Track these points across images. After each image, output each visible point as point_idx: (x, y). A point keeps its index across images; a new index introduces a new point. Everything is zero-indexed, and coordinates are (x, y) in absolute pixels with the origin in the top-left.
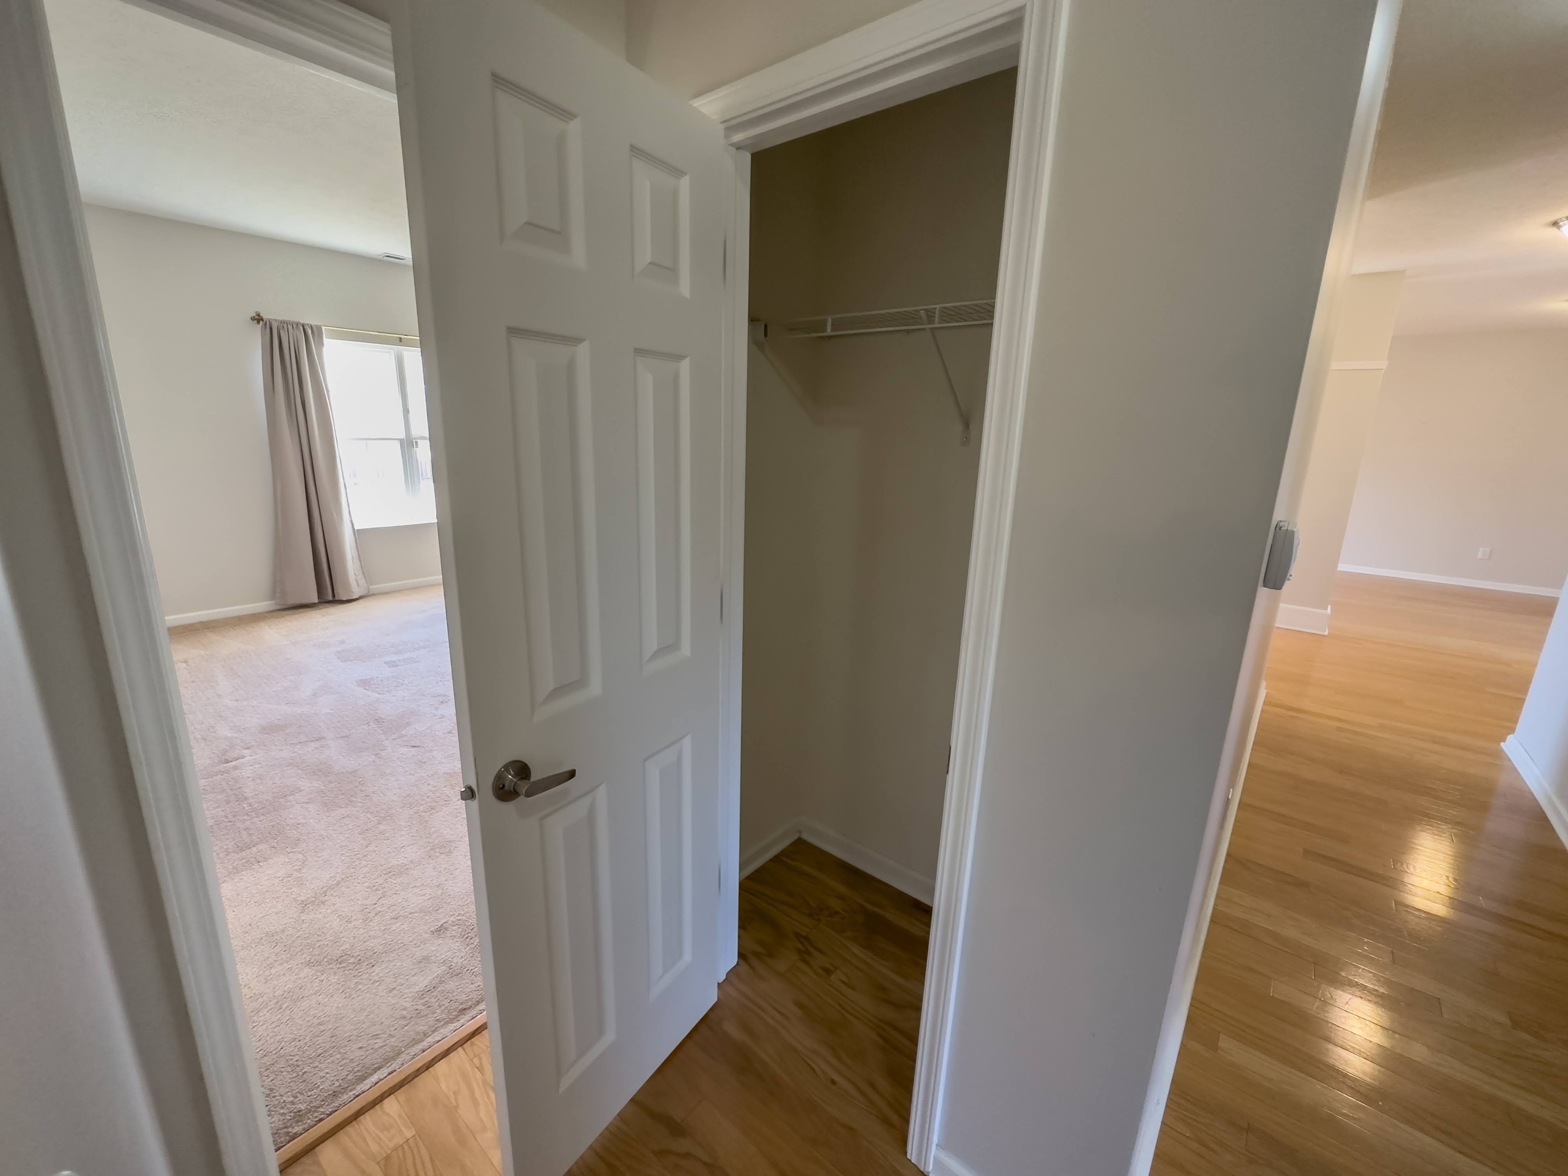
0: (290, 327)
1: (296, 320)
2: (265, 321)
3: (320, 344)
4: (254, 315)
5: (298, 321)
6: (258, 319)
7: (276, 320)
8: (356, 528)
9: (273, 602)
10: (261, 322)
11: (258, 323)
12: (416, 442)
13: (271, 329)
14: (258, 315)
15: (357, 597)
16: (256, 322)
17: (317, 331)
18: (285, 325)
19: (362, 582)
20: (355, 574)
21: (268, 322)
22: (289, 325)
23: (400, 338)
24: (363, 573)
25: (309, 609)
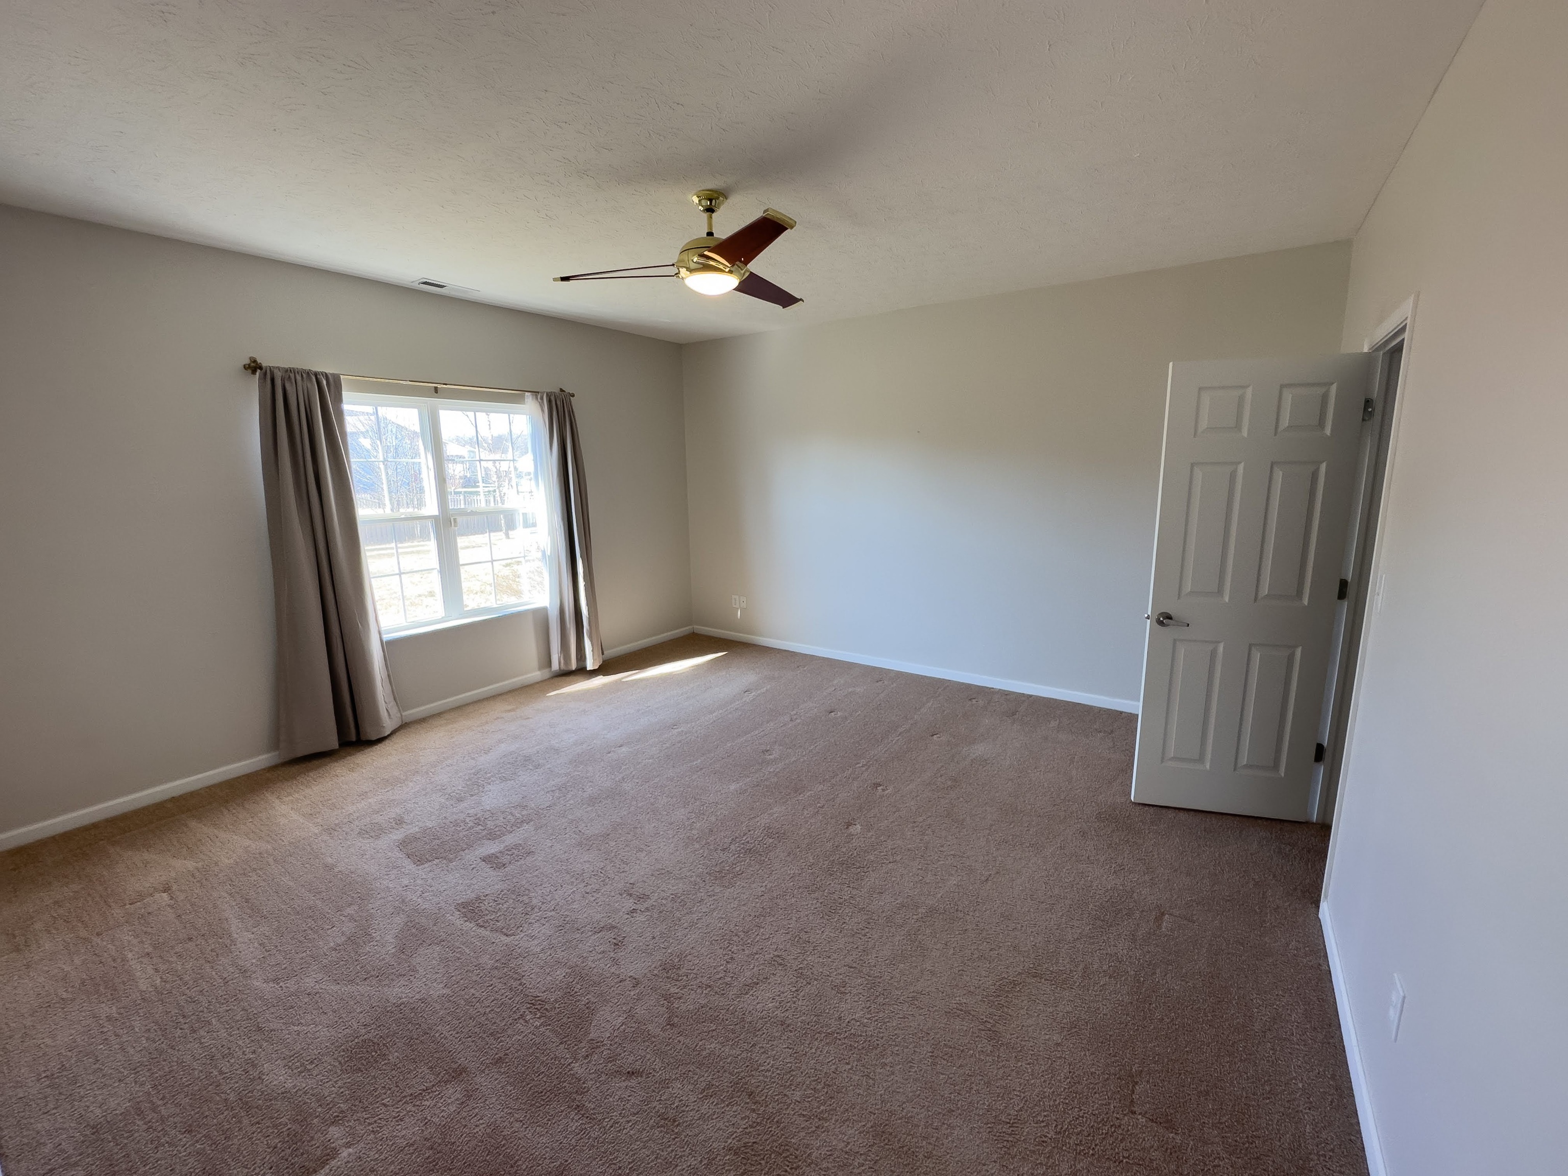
0: (299, 378)
1: (307, 368)
2: (264, 370)
3: (338, 399)
4: (247, 362)
5: (308, 369)
6: (253, 367)
7: (278, 368)
8: (384, 640)
9: (277, 753)
10: (259, 371)
11: (254, 372)
12: (455, 519)
13: (273, 380)
14: (255, 361)
15: (389, 733)
16: (250, 371)
17: (335, 383)
18: (292, 375)
19: (394, 711)
20: (385, 702)
21: (268, 371)
22: (297, 375)
23: (436, 388)
24: (395, 699)
25: (327, 760)
